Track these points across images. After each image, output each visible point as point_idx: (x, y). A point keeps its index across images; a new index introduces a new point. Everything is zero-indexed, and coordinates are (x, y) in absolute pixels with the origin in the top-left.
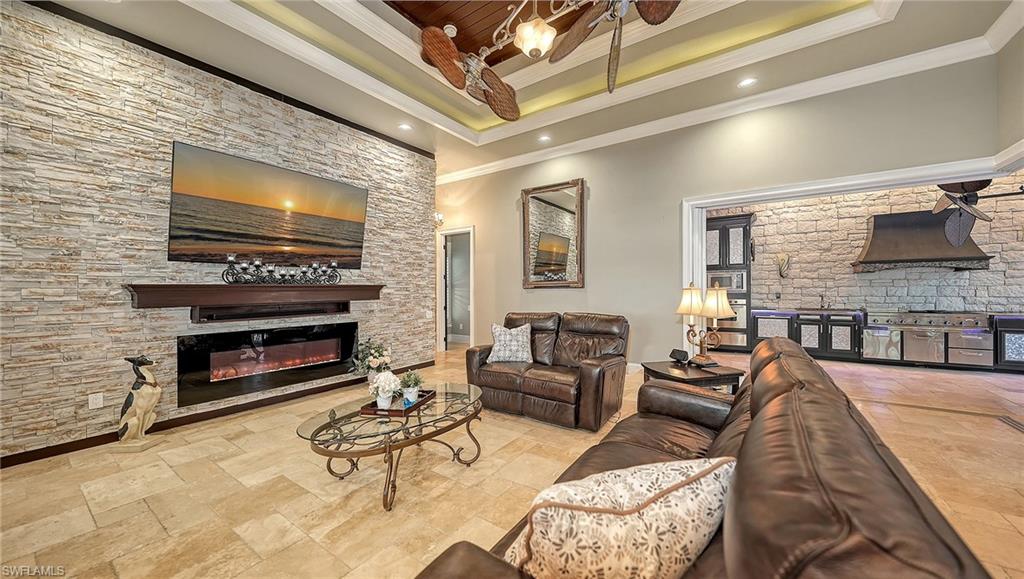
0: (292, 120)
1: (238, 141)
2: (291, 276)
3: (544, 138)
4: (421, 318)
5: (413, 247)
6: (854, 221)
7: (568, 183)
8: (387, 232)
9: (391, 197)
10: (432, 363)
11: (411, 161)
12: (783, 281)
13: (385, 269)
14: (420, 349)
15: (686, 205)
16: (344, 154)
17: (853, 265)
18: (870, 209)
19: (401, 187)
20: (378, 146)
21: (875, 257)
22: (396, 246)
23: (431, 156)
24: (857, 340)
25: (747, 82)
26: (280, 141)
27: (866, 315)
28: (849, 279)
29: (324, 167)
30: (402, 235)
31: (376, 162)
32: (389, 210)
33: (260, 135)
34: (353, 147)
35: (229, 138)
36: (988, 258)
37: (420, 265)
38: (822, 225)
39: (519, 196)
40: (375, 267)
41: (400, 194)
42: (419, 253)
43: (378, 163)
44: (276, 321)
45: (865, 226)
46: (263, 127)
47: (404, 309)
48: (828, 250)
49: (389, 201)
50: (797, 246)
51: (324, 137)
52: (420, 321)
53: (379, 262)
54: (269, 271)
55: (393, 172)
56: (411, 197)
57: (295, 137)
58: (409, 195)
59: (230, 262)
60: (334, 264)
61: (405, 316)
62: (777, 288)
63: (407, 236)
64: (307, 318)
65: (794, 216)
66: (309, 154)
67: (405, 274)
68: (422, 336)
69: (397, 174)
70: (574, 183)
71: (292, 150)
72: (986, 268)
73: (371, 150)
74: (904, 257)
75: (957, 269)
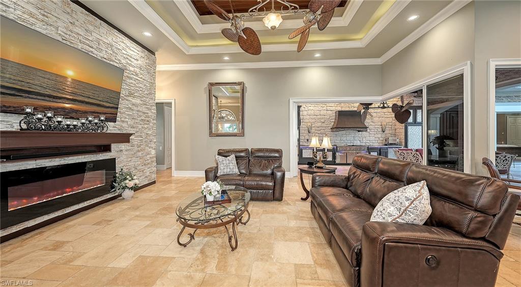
0: (69, 10)
1: (26, 16)
2: (74, 126)
3: (226, 58)
4: (149, 154)
5: (145, 110)
6: (331, 112)
7: (236, 83)
8: (130, 98)
9: (132, 76)
10: (154, 182)
11: (143, 55)
12: (309, 134)
13: (129, 123)
14: (148, 174)
15: (291, 101)
16: (104, 43)
17: (331, 128)
18: (337, 108)
19: (138, 70)
20: (124, 42)
21: (339, 126)
22: (135, 108)
23: (153, 53)
24: (334, 157)
25: (318, 55)
26: (60, 24)
27: (337, 147)
28: (330, 134)
29: (91, 49)
30: (138, 101)
31: (123, 51)
32: (131, 85)
33: (44, 15)
34: (110, 39)
35: (18, 12)
36: (367, 128)
37: (148, 121)
38: (322, 113)
39: (206, 86)
40: (123, 121)
41: (137, 75)
42: (147, 113)
43: (125, 53)
44: (57, 159)
45: (334, 114)
46: (46, 10)
47: (140, 149)
48: (324, 123)
49: (131, 78)
50: (314, 120)
51: (91, 28)
52: (148, 156)
53: (126, 118)
54: (58, 122)
55: (133, 60)
56: (143, 78)
57: (71, 23)
58: (141, 76)
59: (27, 113)
60: (102, 118)
61: (140, 153)
62: (307, 137)
63: (141, 102)
64: (80, 157)
65: (313, 108)
66: (81, 38)
67: (140, 127)
68: (149, 166)
69: (135, 62)
70: (239, 84)
71: (69, 33)
72: (367, 131)
73: (120, 43)
74: (347, 127)
75: (359, 131)
